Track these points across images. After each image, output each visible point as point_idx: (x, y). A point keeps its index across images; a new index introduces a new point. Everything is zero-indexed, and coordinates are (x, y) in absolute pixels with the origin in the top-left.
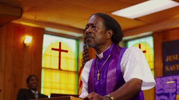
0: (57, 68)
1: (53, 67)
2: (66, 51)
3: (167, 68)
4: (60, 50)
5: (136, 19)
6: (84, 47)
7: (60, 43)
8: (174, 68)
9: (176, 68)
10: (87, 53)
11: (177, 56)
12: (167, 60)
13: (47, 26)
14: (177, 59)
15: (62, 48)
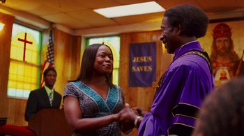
0: (22, 59)
1: (18, 59)
2: (31, 43)
3: (134, 69)
4: (25, 41)
5: (112, 19)
6: (49, 40)
7: (26, 34)
8: (142, 69)
9: (143, 69)
10: (53, 46)
11: (145, 58)
12: (134, 61)
13: (17, 15)
14: (145, 61)
15: (27, 40)
